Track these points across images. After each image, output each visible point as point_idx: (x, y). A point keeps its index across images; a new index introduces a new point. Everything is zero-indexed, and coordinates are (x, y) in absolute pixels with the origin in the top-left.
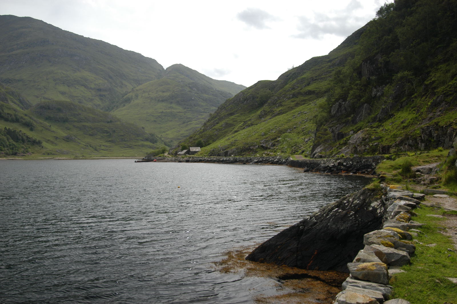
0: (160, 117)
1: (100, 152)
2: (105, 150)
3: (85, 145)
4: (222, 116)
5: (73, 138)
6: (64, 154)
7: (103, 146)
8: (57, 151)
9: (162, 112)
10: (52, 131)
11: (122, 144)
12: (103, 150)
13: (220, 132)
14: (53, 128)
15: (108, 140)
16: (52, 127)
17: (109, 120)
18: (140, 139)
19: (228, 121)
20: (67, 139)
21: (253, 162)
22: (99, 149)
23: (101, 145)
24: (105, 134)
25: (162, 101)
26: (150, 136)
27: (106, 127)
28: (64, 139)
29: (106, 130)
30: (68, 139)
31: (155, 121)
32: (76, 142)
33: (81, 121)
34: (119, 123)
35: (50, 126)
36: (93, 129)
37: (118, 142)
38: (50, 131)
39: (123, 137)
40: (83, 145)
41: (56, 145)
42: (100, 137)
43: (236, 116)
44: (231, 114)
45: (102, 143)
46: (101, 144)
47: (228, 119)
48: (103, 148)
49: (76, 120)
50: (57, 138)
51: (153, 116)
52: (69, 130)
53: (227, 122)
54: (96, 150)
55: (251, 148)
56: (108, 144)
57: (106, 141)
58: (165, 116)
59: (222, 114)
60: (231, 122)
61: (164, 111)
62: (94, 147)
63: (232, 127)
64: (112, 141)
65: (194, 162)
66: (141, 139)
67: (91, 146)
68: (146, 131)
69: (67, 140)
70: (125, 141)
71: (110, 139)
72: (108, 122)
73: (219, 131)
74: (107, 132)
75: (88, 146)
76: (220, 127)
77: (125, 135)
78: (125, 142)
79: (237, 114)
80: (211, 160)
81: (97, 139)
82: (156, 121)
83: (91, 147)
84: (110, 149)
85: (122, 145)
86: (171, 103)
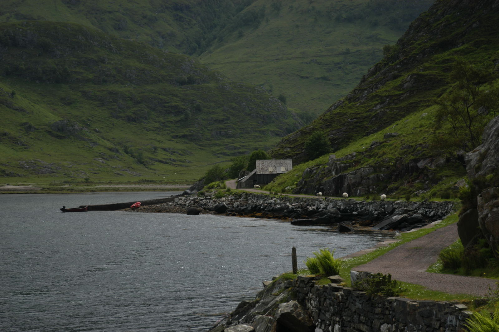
0: (340, 68)
1: (152, 167)
2: (166, 163)
3: (110, 149)
4: (414, 52)
5: (76, 127)
6: (43, 173)
7: (165, 150)
8: (22, 167)
9: (347, 53)
10: (17, 110)
11: (219, 145)
12: (160, 161)
13: (393, 106)
14: (21, 101)
15: (180, 134)
16: (18, 96)
17: (185, 77)
18: (272, 130)
19: (425, 69)
20: (59, 130)
21: (385, 223)
22: (151, 159)
23: (155, 148)
24: (172, 118)
25: (350, 20)
26: (300, 120)
27: (176, 96)
28: (49, 132)
29: (176, 107)
30: (61, 129)
31: (324, 78)
32: (84, 140)
33: (105, 81)
34: (212, 85)
35: (13, 94)
36: (139, 103)
37: (208, 139)
38: (10, 108)
39: (221, 126)
40: (105, 147)
41: (25, 147)
42: (157, 125)
43: (456, 52)
44: (444, 46)
45: (159, 141)
46: (158, 145)
47: (426, 65)
48: (161, 155)
49: (91, 76)
50: (30, 127)
51: (319, 63)
52: (69, 104)
53: (423, 73)
54: (141, 162)
55: (421, 164)
56: (178, 146)
57: (173, 137)
58: (353, 63)
59: (415, 45)
60: (434, 72)
61: (353, 49)
62: (136, 155)
63: (438, 91)
64: (190, 135)
65: (234, 215)
66: (273, 132)
67: (129, 150)
68: (289, 109)
69: (59, 134)
70: (229, 137)
71: (185, 132)
72: (182, 83)
73: (389, 104)
74: (178, 111)
75: (117, 151)
76: (395, 88)
77: (228, 119)
78: (226, 140)
79: (463, 43)
80: (281, 209)
81: (147, 130)
82: (328, 80)
83: (127, 153)
84: (183, 158)
85: (217, 148)
86: (375, 25)
